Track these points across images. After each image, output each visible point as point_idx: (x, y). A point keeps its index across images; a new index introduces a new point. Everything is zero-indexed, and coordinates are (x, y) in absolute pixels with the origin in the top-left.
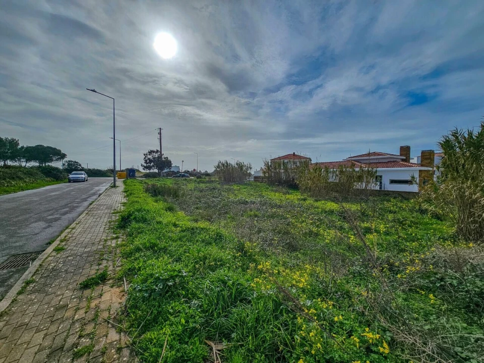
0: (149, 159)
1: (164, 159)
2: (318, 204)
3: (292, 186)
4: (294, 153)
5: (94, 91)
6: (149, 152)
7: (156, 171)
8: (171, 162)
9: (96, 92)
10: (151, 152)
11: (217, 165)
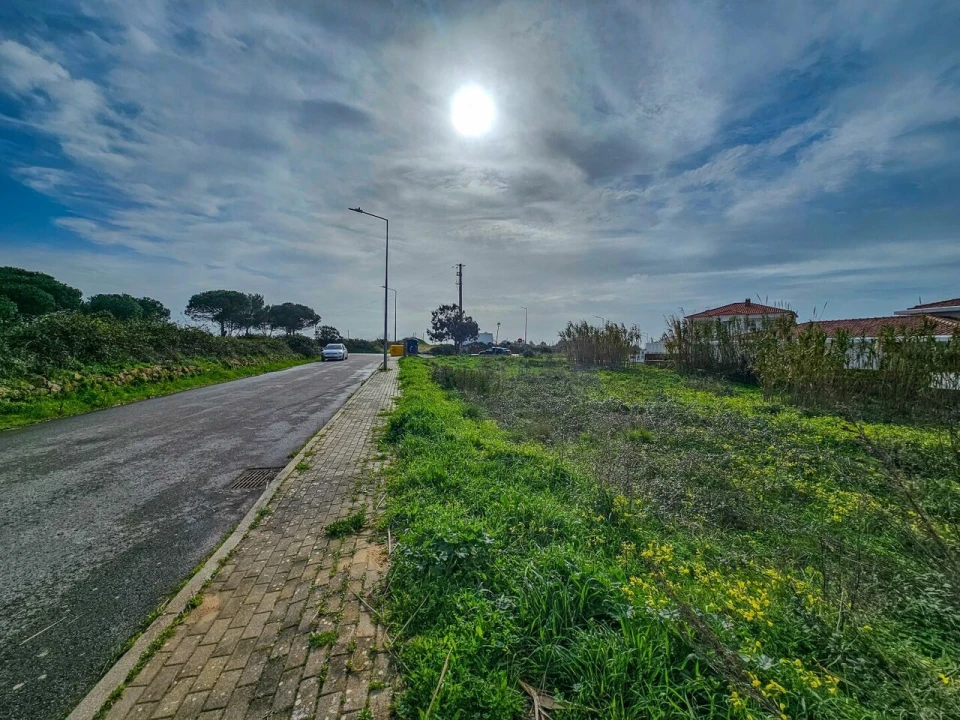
0: (440, 320)
1: (464, 321)
2: (814, 423)
3: (742, 376)
4: (748, 301)
5: (359, 210)
6: (440, 309)
7: (451, 342)
8: (477, 325)
9: (361, 212)
10: (444, 309)
11: (564, 331)
